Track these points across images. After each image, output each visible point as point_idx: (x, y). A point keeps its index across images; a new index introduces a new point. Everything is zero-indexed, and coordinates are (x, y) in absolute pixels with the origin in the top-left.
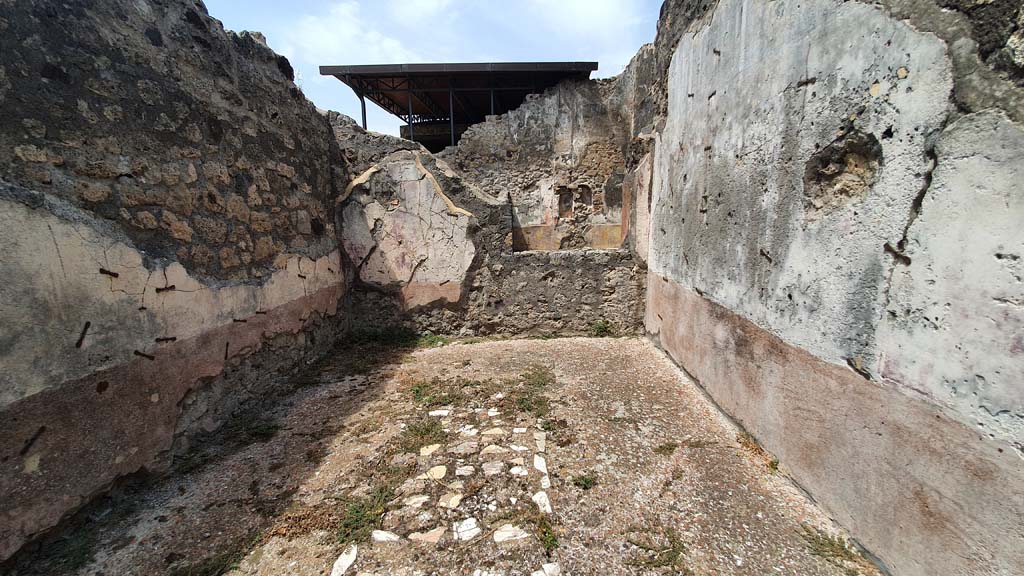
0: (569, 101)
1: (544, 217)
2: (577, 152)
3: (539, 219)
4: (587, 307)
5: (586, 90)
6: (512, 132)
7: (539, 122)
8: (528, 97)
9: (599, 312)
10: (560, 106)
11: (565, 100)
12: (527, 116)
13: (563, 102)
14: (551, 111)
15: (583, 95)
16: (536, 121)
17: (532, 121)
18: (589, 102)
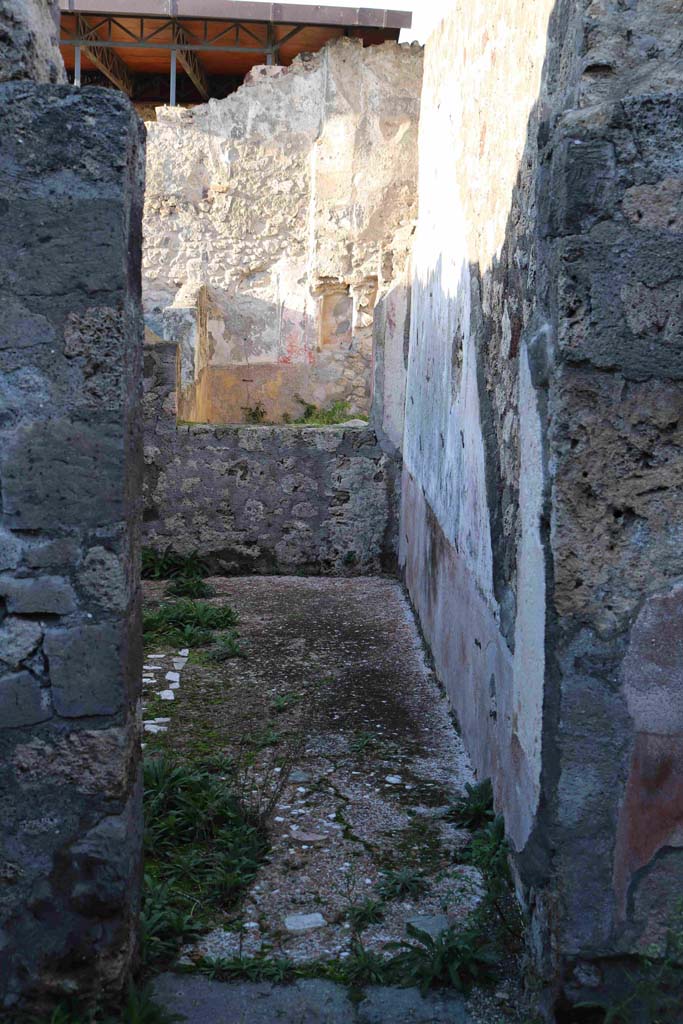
0: (347, 88)
1: (285, 346)
2: (363, 201)
3: (275, 350)
4: (300, 525)
5: (389, 66)
6: (217, 147)
7: (279, 129)
8: (255, 71)
9: (323, 534)
10: (329, 97)
11: (340, 85)
12: (252, 114)
13: (334, 87)
14: (308, 106)
15: (382, 78)
16: (273, 125)
17: (264, 127)
18: (391, 91)
